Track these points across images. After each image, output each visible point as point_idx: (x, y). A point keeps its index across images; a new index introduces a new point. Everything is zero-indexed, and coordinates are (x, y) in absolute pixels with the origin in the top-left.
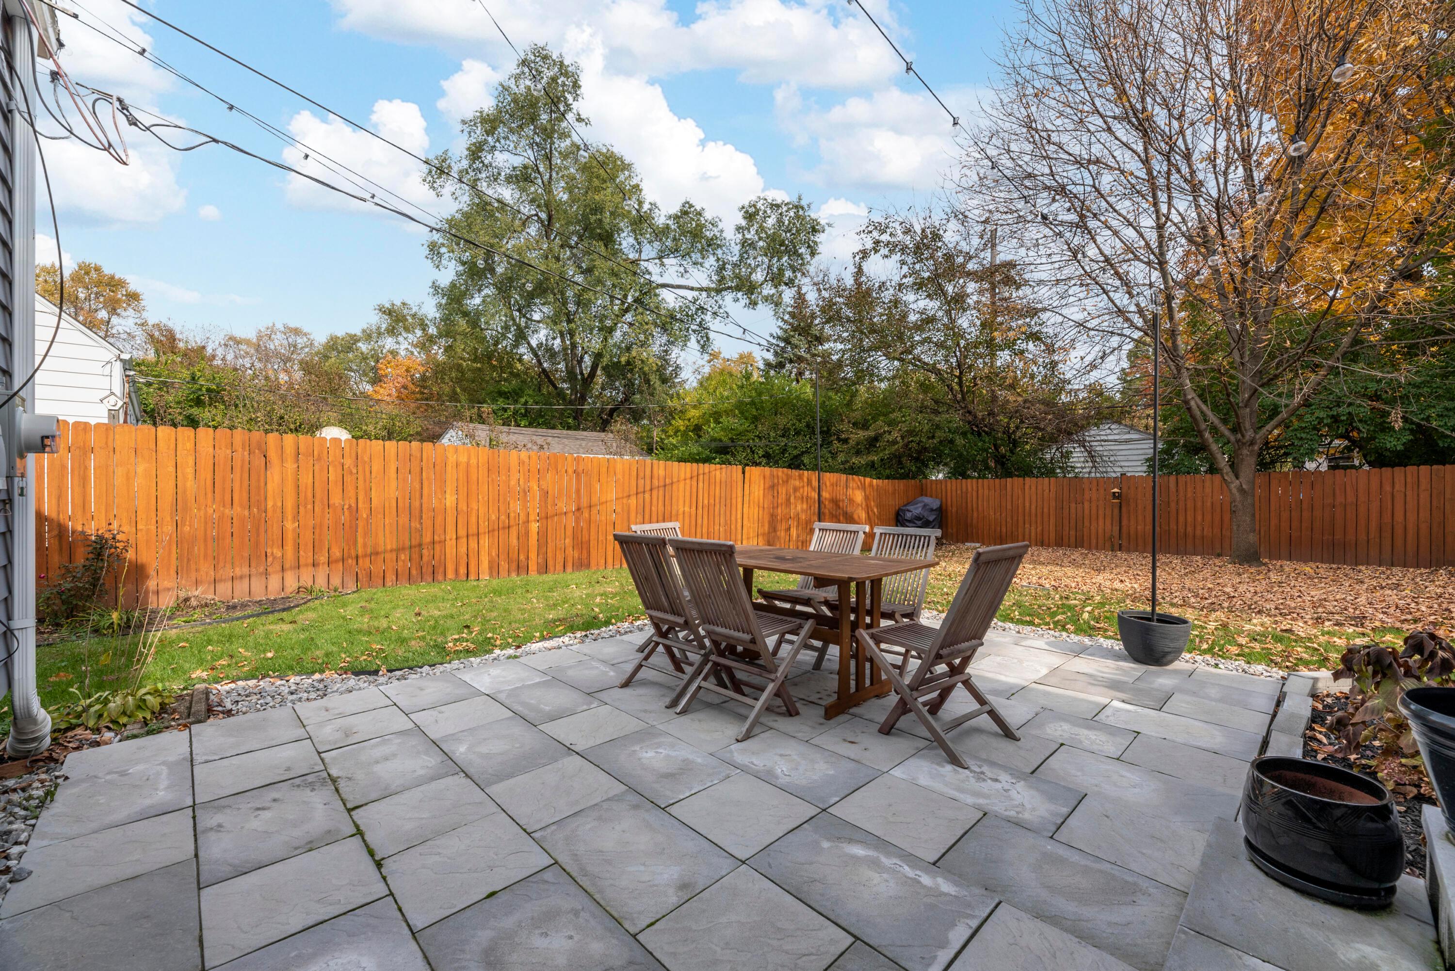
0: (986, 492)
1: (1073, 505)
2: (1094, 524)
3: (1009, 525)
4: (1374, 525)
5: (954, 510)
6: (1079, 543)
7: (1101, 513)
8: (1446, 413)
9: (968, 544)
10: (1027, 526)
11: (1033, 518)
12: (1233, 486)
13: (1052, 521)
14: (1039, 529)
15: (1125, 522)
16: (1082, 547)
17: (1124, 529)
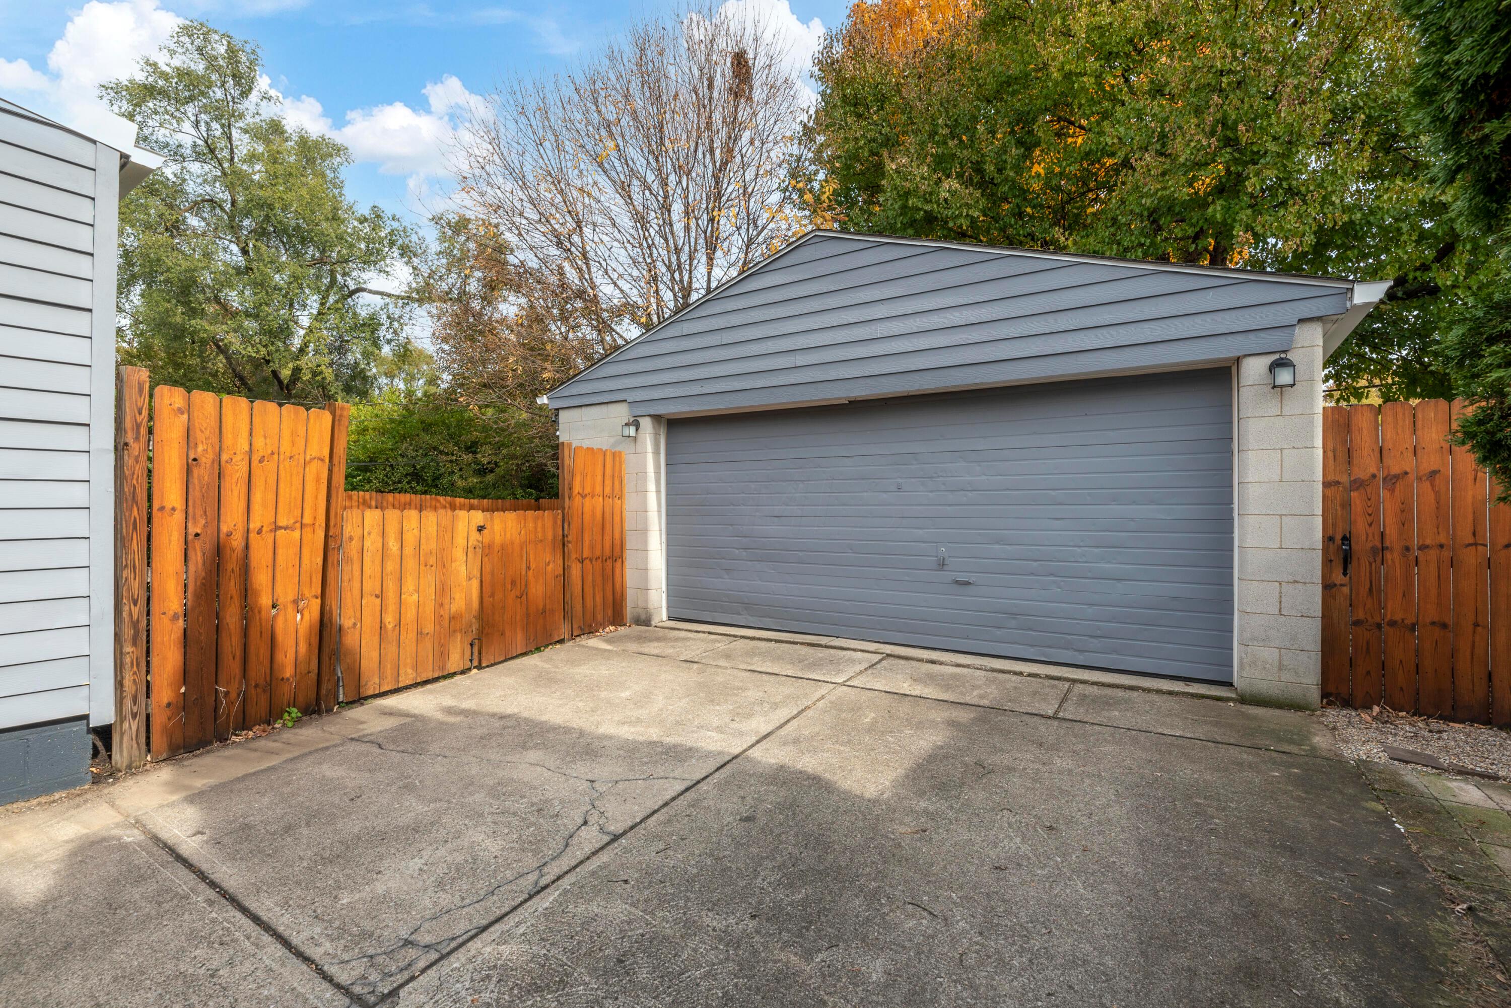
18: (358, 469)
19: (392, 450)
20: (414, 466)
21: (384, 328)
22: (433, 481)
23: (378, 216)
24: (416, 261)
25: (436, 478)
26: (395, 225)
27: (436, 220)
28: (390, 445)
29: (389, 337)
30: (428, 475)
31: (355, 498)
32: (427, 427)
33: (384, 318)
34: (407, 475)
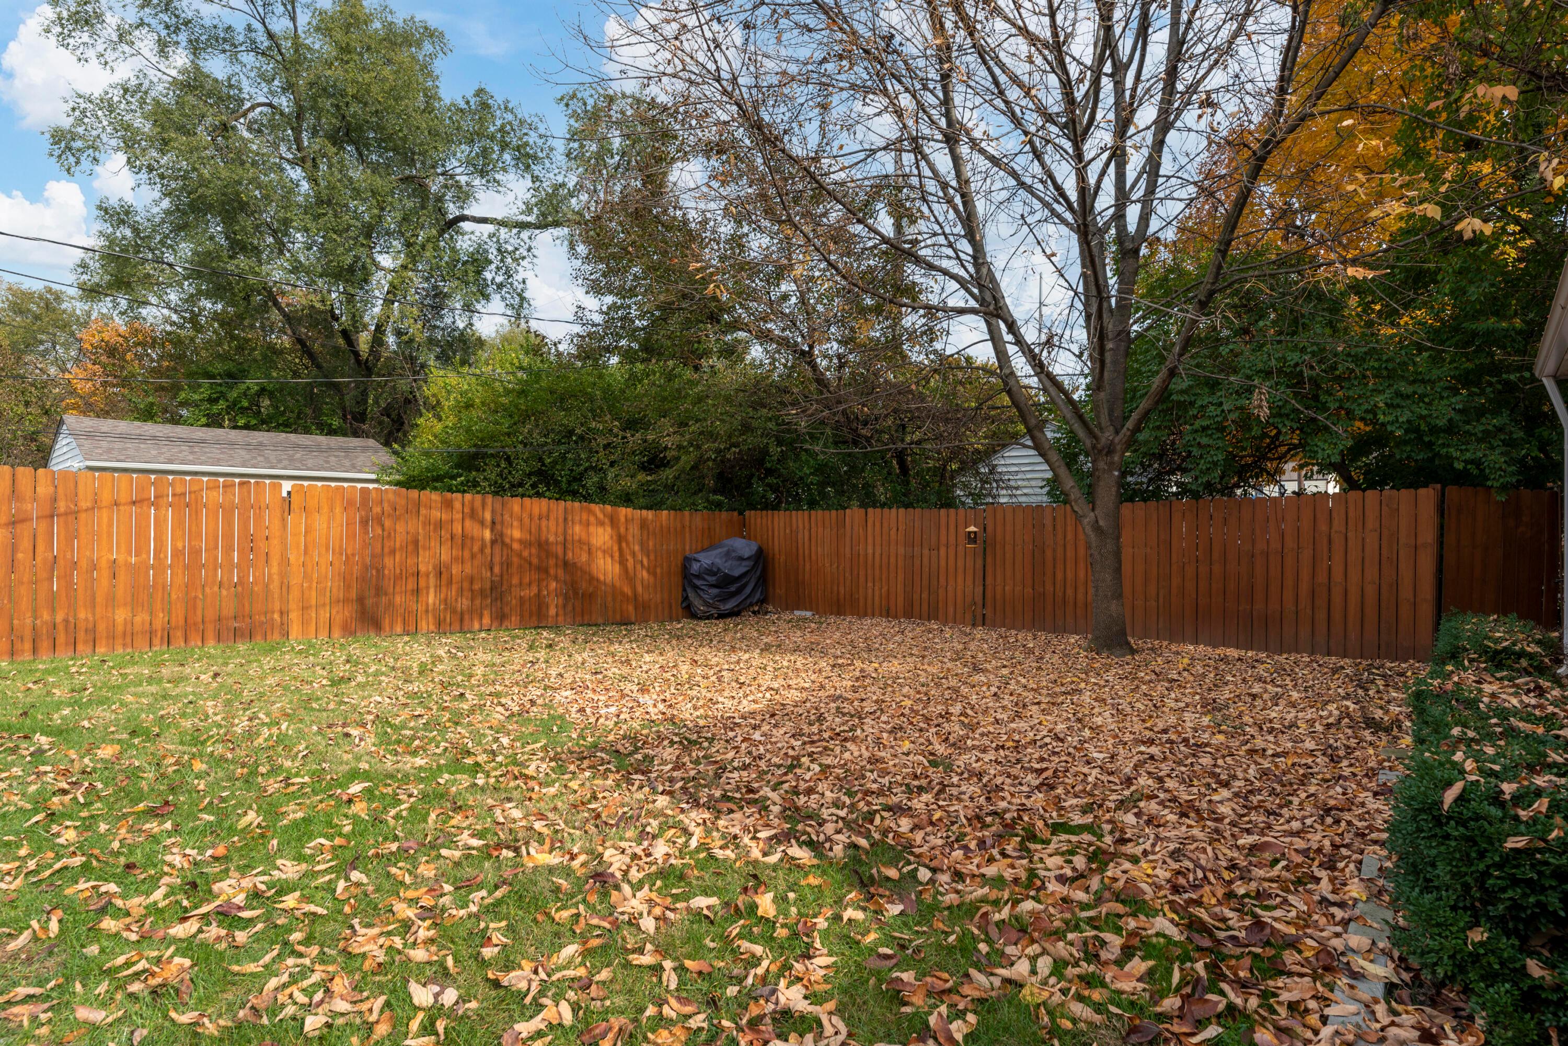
0: (820, 530)
1: (926, 552)
2: (951, 582)
3: (848, 583)
4: (1304, 587)
5: (783, 558)
6: (933, 613)
7: (960, 563)
8: (1398, 401)
9: (797, 613)
10: (870, 584)
11: (877, 572)
12: (1086, 521)
13: (901, 578)
14: (884, 590)
15: (989, 580)
16: (937, 619)
17: (989, 595)
18: (458, 466)
19: (509, 435)
20: (541, 459)
21: (493, 266)
22: (569, 483)
23: (485, 106)
24: (537, 169)
25: (579, 478)
26: (509, 117)
27: (566, 100)
28: (504, 428)
29: (499, 279)
30: (562, 476)
31: (457, 505)
32: (562, 399)
33: (493, 254)
34: (530, 475)
